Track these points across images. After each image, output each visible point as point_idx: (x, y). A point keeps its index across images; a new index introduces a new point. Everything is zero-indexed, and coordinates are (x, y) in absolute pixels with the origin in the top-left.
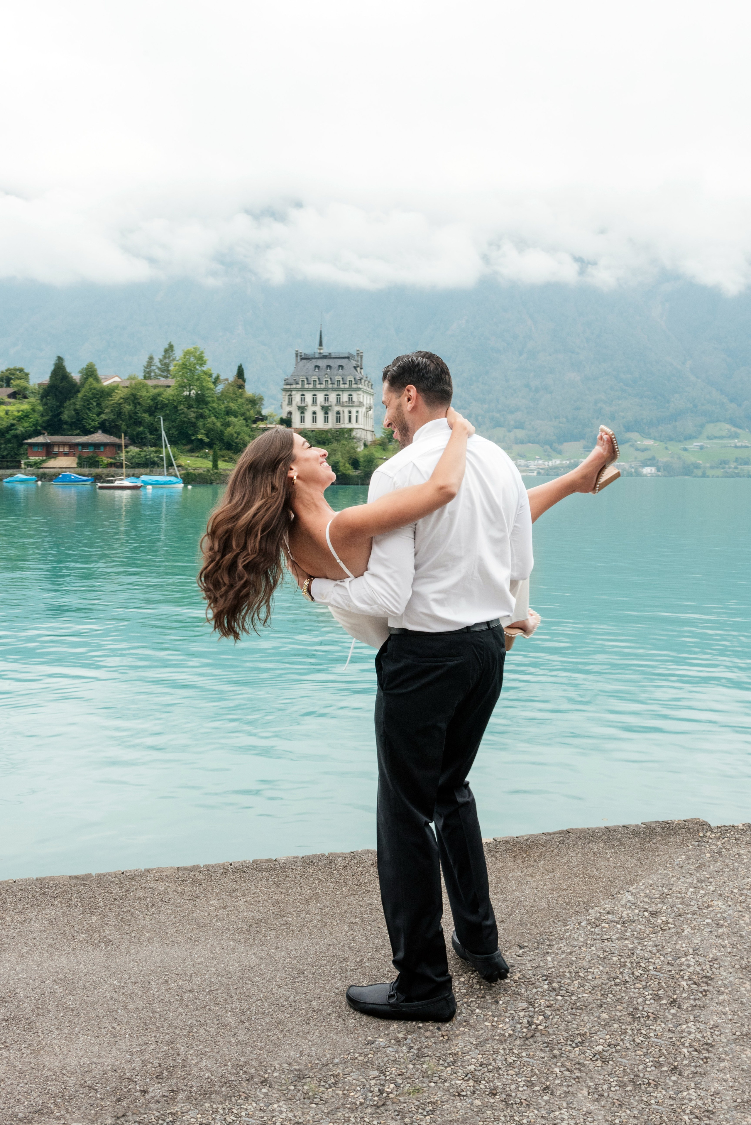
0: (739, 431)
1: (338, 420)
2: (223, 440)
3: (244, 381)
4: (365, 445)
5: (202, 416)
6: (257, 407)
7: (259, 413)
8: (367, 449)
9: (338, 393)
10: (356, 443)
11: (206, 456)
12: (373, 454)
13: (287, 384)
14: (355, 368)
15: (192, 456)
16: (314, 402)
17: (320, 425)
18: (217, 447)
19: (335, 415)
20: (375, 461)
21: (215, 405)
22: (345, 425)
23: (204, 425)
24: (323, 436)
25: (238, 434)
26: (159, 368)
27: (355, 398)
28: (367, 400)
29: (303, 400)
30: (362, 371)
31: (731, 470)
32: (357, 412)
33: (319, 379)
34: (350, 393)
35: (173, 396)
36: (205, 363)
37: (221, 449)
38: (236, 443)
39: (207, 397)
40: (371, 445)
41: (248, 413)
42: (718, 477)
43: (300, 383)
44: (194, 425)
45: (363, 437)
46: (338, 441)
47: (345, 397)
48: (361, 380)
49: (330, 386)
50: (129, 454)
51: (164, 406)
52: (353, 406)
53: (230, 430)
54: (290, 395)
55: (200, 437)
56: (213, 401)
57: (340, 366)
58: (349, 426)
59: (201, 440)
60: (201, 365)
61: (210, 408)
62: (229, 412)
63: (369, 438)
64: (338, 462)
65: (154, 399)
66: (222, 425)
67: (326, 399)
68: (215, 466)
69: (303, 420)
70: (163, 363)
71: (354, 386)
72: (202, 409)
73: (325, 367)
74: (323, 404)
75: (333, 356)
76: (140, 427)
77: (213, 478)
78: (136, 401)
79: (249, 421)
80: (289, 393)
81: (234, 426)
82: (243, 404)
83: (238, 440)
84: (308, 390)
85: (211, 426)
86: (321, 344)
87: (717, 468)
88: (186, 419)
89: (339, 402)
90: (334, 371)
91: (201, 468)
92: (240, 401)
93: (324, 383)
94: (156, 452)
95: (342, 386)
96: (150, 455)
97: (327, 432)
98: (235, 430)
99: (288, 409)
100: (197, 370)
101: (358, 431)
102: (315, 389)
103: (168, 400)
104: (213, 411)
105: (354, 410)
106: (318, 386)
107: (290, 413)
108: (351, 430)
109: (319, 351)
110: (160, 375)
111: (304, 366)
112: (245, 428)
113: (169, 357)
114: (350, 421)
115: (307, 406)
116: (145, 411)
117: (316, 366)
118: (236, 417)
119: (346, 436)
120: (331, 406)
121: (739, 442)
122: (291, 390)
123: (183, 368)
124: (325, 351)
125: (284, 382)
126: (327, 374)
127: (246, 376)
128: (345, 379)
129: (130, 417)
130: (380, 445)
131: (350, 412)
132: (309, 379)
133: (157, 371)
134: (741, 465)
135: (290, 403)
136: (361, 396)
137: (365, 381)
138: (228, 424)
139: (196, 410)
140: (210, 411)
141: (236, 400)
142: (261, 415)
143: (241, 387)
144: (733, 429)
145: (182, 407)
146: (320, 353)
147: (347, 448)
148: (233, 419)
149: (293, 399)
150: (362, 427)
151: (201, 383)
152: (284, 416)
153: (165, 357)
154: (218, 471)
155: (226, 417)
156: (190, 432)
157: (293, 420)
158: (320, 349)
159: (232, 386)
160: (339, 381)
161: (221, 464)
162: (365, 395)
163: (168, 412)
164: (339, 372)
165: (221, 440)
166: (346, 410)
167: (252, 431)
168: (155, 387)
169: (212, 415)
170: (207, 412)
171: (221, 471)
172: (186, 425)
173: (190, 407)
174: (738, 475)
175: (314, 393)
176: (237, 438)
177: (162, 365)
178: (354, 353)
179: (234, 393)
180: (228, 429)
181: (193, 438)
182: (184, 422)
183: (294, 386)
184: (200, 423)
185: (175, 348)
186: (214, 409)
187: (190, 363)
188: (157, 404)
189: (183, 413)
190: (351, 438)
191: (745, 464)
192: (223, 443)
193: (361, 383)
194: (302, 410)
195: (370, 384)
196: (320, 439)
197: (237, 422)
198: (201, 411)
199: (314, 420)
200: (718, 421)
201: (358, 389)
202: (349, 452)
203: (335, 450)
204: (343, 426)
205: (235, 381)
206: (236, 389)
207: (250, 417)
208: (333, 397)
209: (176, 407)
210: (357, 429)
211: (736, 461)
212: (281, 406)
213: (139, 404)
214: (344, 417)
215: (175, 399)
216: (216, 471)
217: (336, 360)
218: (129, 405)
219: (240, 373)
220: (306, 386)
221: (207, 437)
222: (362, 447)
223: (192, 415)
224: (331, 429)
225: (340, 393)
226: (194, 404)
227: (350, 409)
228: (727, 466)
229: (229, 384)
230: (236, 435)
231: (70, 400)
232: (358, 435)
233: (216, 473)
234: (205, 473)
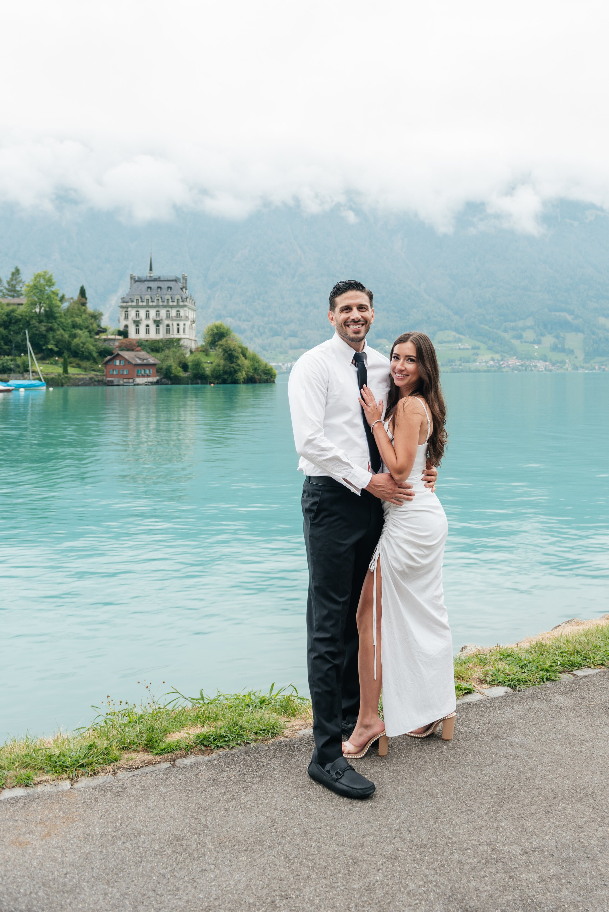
0: (461, 337)
1: (168, 331)
2: (70, 349)
3: (86, 299)
4: (191, 352)
5: (51, 329)
6: (98, 321)
7: (99, 326)
8: (193, 355)
9: (168, 309)
11: (56, 363)
12: (199, 359)
13: (124, 302)
14: (182, 289)
15: (43, 363)
16: (148, 316)
17: (153, 335)
18: (66, 355)
19: (165, 328)
20: (202, 365)
21: (63, 320)
22: (174, 335)
23: (54, 337)
24: (156, 345)
26: (6, 289)
27: (182, 313)
28: (191, 315)
29: (138, 315)
30: (187, 291)
31: (456, 367)
32: (184, 325)
33: (151, 298)
34: (178, 309)
35: (26, 312)
36: (53, 285)
37: (69, 357)
39: (55, 313)
40: (195, 351)
41: (91, 327)
42: (447, 372)
43: (135, 301)
44: (44, 337)
45: (189, 345)
47: (173, 313)
48: (186, 298)
49: (161, 304)
52: (181, 320)
53: (76, 341)
54: (127, 311)
55: (50, 347)
56: (61, 317)
57: (168, 287)
58: (178, 336)
59: (51, 350)
60: (50, 286)
61: (58, 322)
62: (75, 326)
63: (193, 346)
64: (170, 366)
65: (8, 315)
66: (70, 336)
67: (158, 315)
68: (65, 371)
69: (137, 332)
70: (10, 285)
71: (181, 304)
72: (51, 323)
73: (156, 288)
74: (155, 318)
75: (162, 279)
77: (63, 381)
79: (93, 333)
80: (125, 310)
81: (80, 337)
82: (86, 319)
83: (83, 349)
84: (142, 307)
85: (60, 337)
86: (151, 269)
87: (447, 365)
88: (37, 332)
89: (168, 316)
90: (164, 291)
91: (52, 373)
92: (84, 316)
93: (156, 301)
94: (11, 360)
95: (171, 304)
96: (7, 363)
98: (81, 341)
99: (123, 323)
100: (46, 290)
101: (185, 340)
102: (148, 306)
103: (21, 316)
104: (61, 325)
105: (181, 323)
106: (151, 304)
107: (126, 326)
108: (179, 340)
109: (149, 275)
110: (8, 295)
111: (138, 287)
112: (89, 339)
113: (16, 280)
115: (141, 320)
117: (148, 288)
118: (81, 329)
119: (175, 344)
120: (162, 320)
121: (462, 345)
122: (127, 307)
124: (155, 274)
125: (120, 301)
126: (158, 294)
127: (87, 295)
128: (173, 298)
130: (203, 351)
131: (178, 325)
132: (143, 298)
133: (5, 291)
134: (464, 362)
135: (126, 317)
136: (187, 312)
138: (75, 336)
139: (46, 324)
140: (58, 325)
141: (81, 316)
142: (101, 328)
143: (84, 304)
144: (457, 336)
145: (34, 321)
146: (150, 277)
147: (178, 354)
148: (78, 331)
149: (129, 314)
150: (188, 336)
151: (51, 301)
152: (122, 328)
153: (12, 279)
154: (68, 376)
155: (73, 330)
156: (41, 343)
157: (129, 332)
158: (150, 273)
159: (77, 303)
160: (168, 300)
161: (71, 370)
162: (190, 311)
163: (21, 326)
164: (168, 292)
165: (69, 349)
166: (175, 323)
167: (95, 341)
168: (8, 305)
169: (60, 328)
170: (56, 326)
171: (71, 375)
172: (37, 337)
173: (41, 322)
174: (462, 371)
175: (147, 309)
176: (83, 347)
177: (9, 286)
178: (180, 277)
180: (75, 340)
181: (44, 348)
182: (36, 334)
183: (130, 304)
184: (50, 335)
185: (21, 271)
186: (62, 323)
187: (41, 285)
188: (11, 319)
191: (467, 362)
192: (71, 352)
193: (186, 301)
194: (137, 323)
195: (193, 302)
196: (153, 347)
198: (50, 325)
199: (148, 332)
200: (446, 329)
201: (185, 306)
202: (179, 357)
203: (168, 356)
204: (172, 336)
205: (79, 299)
206: (80, 306)
207: (93, 330)
208: (163, 313)
209: (28, 322)
210: (185, 338)
211: (460, 360)
212: (119, 320)
214: (173, 329)
216: (66, 375)
217: (165, 282)
219: (83, 293)
220: (140, 304)
221: (57, 347)
224: (162, 339)
225: (170, 309)
227: (178, 322)
228: (453, 364)
229: (74, 302)
230: (82, 345)
232: (185, 344)
233: (67, 377)
234: (57, 377)
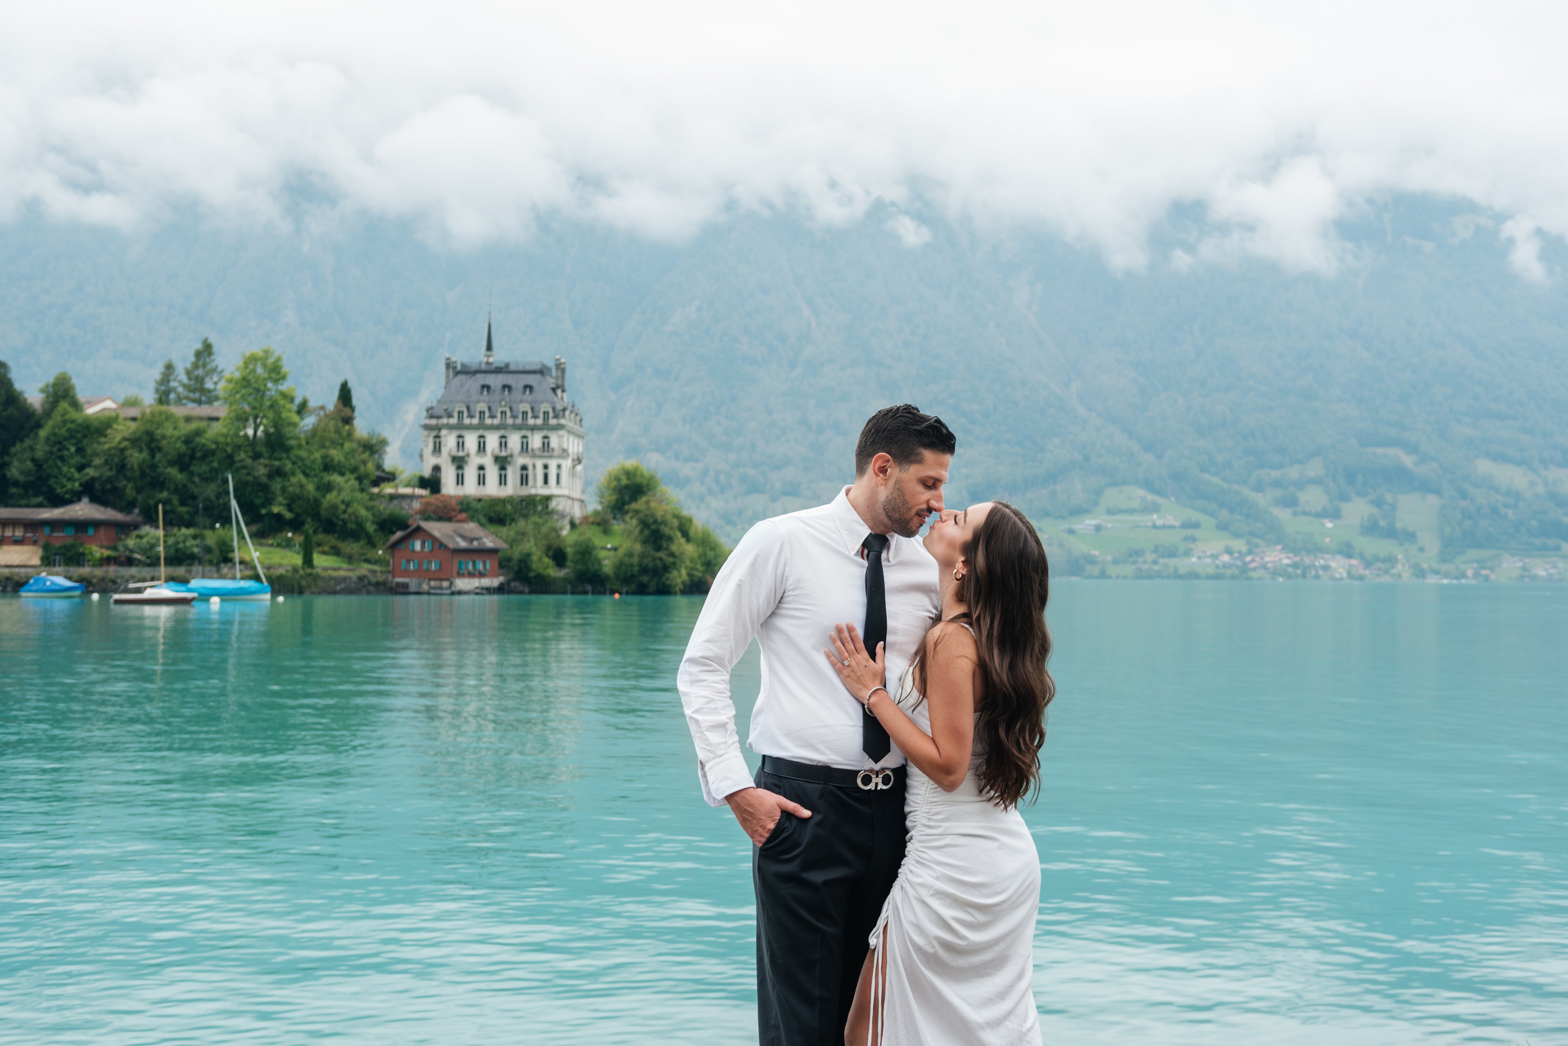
10: (557, 520)
25: (348, 504)
38: (343, 520)
46: (525, 516)
50: (145, 540)
51: (208, 454)
76: (161, 491)
78: (153, 445)
97: (503, 501)
114: (546, 481)
116: (171, 463)
123: (245, 387)
129: (143, 474)
137: (571, 412)
179: (337, 431)
189: (244, 467)
190: (548, 513)
197: (345, 483)
213: (160, 449)
215: (229, 440)
218: (141, 451)
222: (568, 527)
223: (261, 471)
226: (264, 450)
231: (22, 441)
